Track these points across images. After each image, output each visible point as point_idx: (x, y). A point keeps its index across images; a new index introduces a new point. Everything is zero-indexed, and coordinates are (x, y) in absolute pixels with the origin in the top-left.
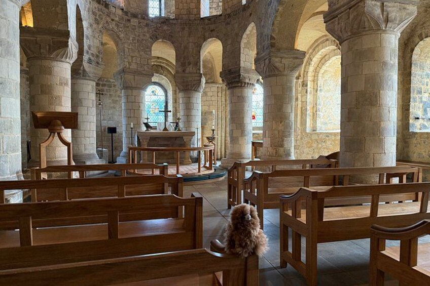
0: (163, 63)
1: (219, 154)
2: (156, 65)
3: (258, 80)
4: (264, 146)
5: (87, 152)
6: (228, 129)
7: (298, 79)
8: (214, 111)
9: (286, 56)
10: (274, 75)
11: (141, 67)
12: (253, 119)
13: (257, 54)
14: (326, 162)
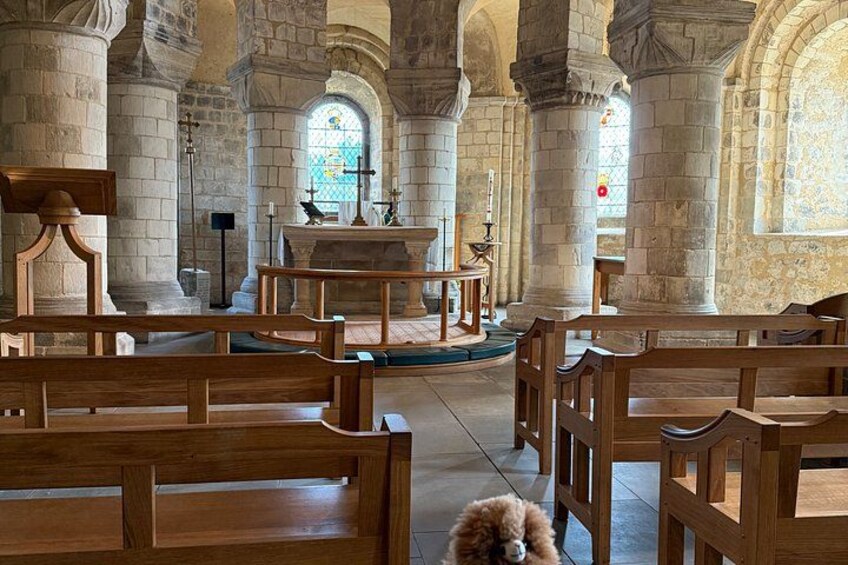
0: (361, 42)
1: (504, 289)
2: (343, 49)
3: (617, 86)
4: (629, 270)
5: (152, 278)
6: (529, 223)
7: (734, 84)
8: (491, 173)
9: (696, 15)
10: (661, 72)
11: (299, 52)
12: (600, 195)
13: (617, 10)
14: (806, 323)
